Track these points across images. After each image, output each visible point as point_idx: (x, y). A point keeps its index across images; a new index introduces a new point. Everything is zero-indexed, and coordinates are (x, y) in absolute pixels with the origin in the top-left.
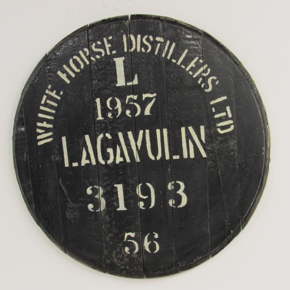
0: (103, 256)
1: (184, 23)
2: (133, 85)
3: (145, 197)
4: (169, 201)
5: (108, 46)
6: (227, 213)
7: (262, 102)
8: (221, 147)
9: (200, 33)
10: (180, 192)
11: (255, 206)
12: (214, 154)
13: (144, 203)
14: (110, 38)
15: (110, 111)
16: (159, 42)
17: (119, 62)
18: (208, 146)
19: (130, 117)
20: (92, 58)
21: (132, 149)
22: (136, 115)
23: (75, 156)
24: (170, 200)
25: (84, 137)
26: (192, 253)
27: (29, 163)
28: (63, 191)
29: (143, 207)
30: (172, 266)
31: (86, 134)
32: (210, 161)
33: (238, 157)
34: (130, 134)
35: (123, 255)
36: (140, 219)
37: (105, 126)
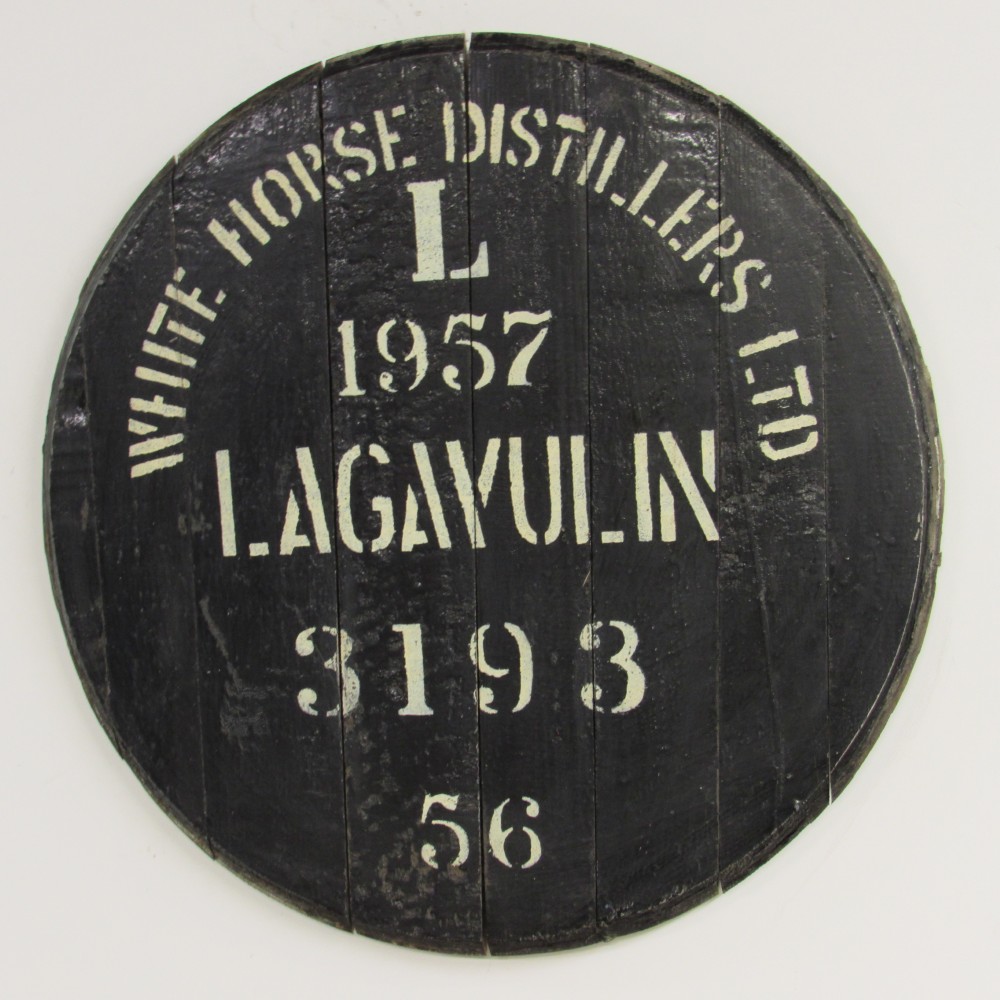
0: (345, 873)
1: (659, 68)
2: (471, 281)
3: (499, 673)
4: (583, 689)
5: (388, 139)
6: (783, 740)
7: (920, 356)
8: (771, 509)
9: (712, 104)
10: (623, 659)
11: (883, 716)
12: (746, 531)
13: (495, 693)
14: (399, 111)
15: (387, 366)
16: (568, 132)
17: (427, 198)
18: (724, 500)
19: (458, 391)
20: (333, 181)
21: (460, 504)
22: (479, 385)
23: (259, 520)
24: (584, 684)
25: (295, 455)
26: (655, 874)
27: (97, 540)
28: (214, 641)
29: (488, 705)
30: (584, 918)
31: (302, 445)
32: (731, 556)
33: (830, 544)
34: (455, 451)
35: (415, 871)
36: (477, 746)
37: (367, 419)
